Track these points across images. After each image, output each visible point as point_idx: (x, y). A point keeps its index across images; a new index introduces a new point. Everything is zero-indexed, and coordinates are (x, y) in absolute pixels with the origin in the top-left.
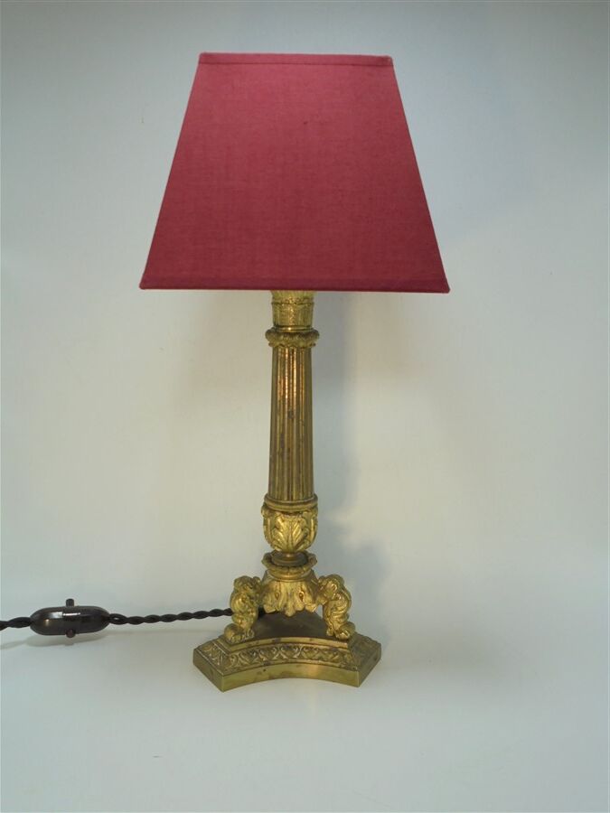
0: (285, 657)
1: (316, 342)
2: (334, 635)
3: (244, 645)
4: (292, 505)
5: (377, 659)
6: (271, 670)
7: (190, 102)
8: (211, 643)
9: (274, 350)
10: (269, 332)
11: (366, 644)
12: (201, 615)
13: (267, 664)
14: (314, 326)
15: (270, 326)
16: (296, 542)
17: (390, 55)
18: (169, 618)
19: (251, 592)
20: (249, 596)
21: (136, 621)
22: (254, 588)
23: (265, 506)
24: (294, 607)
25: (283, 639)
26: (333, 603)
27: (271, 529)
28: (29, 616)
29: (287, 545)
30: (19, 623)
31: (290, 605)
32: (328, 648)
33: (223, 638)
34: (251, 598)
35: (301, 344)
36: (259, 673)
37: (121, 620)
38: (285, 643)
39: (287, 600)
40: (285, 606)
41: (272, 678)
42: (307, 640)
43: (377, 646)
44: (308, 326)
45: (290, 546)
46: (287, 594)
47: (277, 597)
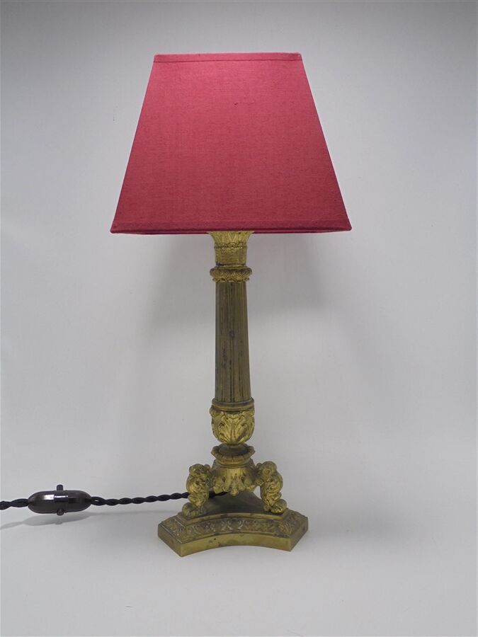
0: (231, 529)
1: (249, 277)
2: (270, 511)
3: (198, 520)
4: (233, 406)
5: (305, 530)
6: (220, 539)
7: (148, 91)
8: (172, 519)
9: (217, 283)
10: (212, 270)
11: (296, 517)
12: (164, 498)
13: (217, 534)
14: (248, 265)
15: (214, 265)
16: (237, 436)
17: (299, 52)
18: (138, 501)
19: (204, 476)
20: (202, 479)
21: (112, 502)
22: (205, 473)
23: (213, 408)
24: (237, 488)
25: (229, 514)
26: (269, 484)
27: (217, 426)
28: (27, 498)
29: (231, 439)
30: (20, 503)
31: (234, 486)
32: (265, 520)
33: (181, 514)
34: (203, 481)
35: (238, 278)
36: (211, 542)
37: (100, 502)
38: (231, 517)
39: (232, 482)
40: (231, 487)
41: (221, 545)
42: (249, 514)
43: (305, 519)
44: (243, 265)
45: (234, 439)
46: (232, 478)
47: (224, 480)
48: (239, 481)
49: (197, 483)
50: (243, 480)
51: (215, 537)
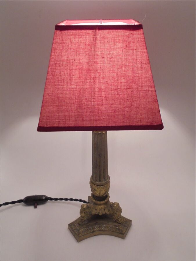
2: (116, 221)
6: (94, 233)
16: (102, 194)
21: (56, 199)
24: (102, 212)
27: (93, 190)
28: (23, 199)
29: (99, 195)
30: (20, 201)
31: (100, 212)
39: (100, 211)
40: (99, 212)
41: (95, 236)
42: (107, 222)
43: (130, 221)
46: (100, 209)
47: (96, 210)
48: (103, 210)
49: (84, 213)
50: (104, 209)
51: (92, 233)
